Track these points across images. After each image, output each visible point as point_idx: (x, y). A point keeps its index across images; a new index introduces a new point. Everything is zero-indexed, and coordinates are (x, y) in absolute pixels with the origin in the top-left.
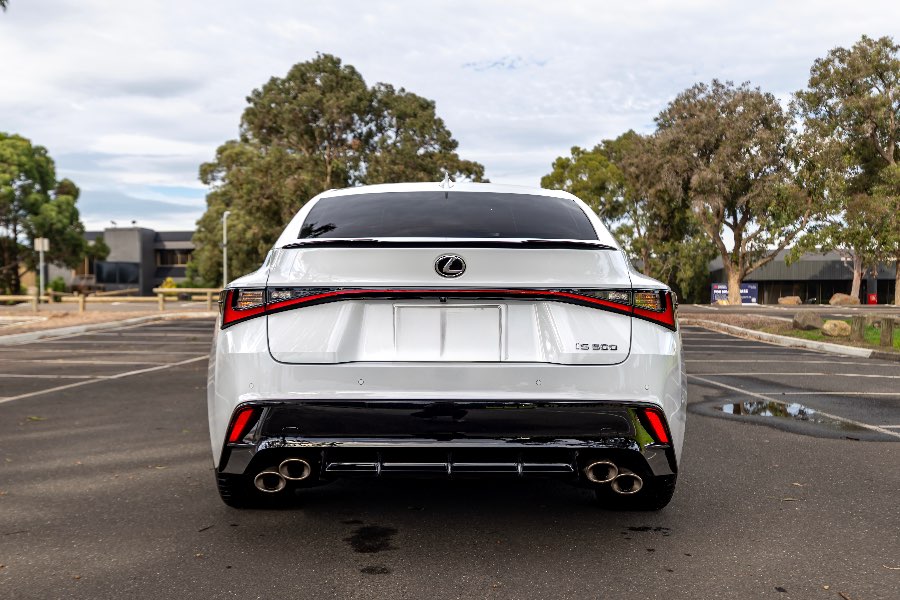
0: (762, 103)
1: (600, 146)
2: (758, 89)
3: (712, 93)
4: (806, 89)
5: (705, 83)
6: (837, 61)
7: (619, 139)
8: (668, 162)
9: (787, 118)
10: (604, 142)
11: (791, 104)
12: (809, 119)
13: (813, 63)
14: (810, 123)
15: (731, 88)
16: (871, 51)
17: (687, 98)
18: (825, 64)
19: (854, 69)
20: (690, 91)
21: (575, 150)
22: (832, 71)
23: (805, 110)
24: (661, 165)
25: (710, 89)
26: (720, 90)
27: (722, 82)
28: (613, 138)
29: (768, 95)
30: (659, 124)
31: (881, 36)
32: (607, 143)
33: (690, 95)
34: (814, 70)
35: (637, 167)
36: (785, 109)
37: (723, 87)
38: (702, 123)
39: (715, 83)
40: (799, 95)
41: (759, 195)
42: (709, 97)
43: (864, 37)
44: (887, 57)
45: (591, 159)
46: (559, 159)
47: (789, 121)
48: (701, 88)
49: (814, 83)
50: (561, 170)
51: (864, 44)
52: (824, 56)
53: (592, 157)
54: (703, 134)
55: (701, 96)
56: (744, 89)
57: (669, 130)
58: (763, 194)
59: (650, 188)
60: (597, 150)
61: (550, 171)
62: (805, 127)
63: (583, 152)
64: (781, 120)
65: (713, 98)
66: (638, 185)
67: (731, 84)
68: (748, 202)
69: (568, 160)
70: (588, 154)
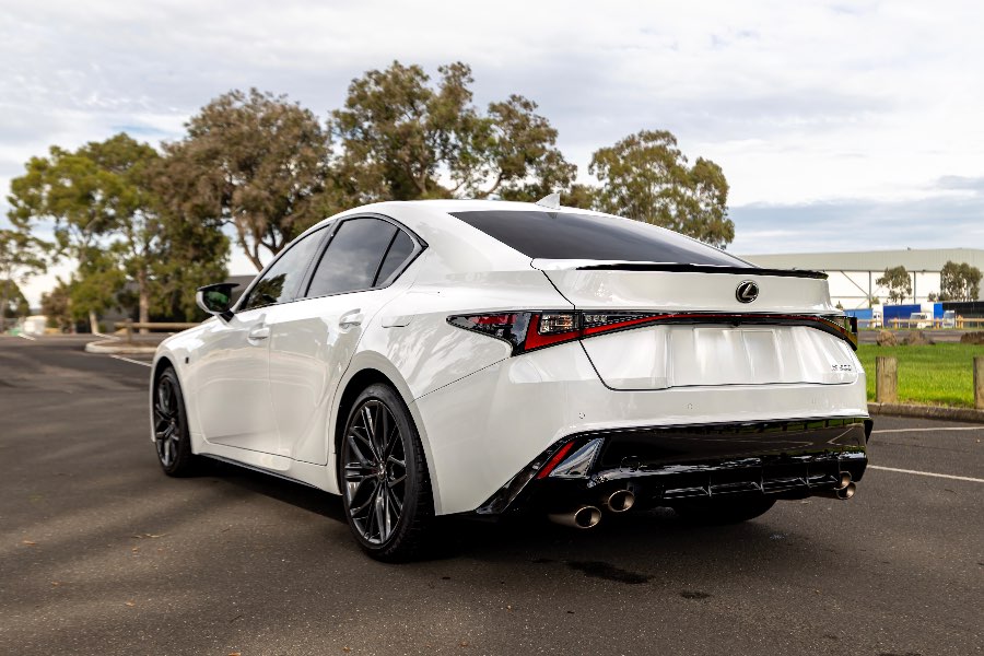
0: (302, 119)
1: (85, 147)
2: (298, 103)
3: (250, 103)
4: (344, 110)
5: (242, 90)
6: (372, 83)
7: (108, 143)
8: (203, 174)
9: (326, 137)
10: (90, 144)
11: (329, 123)
12: (346, 139)
13: (350, 83)
14: (349, 144)
15: (271, 99)
16: (403, 77)
17: (222, 104)
18: (362, 85)
19: (389, 93)
20: (224, 97)
21: (55, 150)
22: (369, 93)
23: (342, 130)
24: (197, 177)
25: (248, 98)
26: (259, 100)
27: (261, 92)
28: (101, 140)
29: (307, 111)
30: (190, 131)
31: (412, 64)
32: (95, 146)
33: (225, 102)
34: (352, 90)
35: (170, 177)
36: (324, 127)
37: (262, 97)
38: (242, 134)
39: (254, 91)
40: (336, 114)
41: (303, 216)
42: (248, 106)
43: (396, 62)
44: (418, 85)
45: (76, 162)
46: (34, 159)
47: (327, 142)
48: (237, 96)
49: (351, 104)
50: (37, 173)
51: (396, 70)
52: (361, 77)
53: (78, 159)
54: (246, 147)
55: (238, 105)
56: (282, 101)
57: (203, 138)
58: (307, 215)
59: (184, 201)
60: (82, 153)
61: (24, 173)
62: (345, 147)
63: (64, 153)
64: (322, 140)
65: (252, 108)
66: (166, 198)
67: (271, 95)
68: (293, 223)
69: (46, 161)
70: (71, 155)
